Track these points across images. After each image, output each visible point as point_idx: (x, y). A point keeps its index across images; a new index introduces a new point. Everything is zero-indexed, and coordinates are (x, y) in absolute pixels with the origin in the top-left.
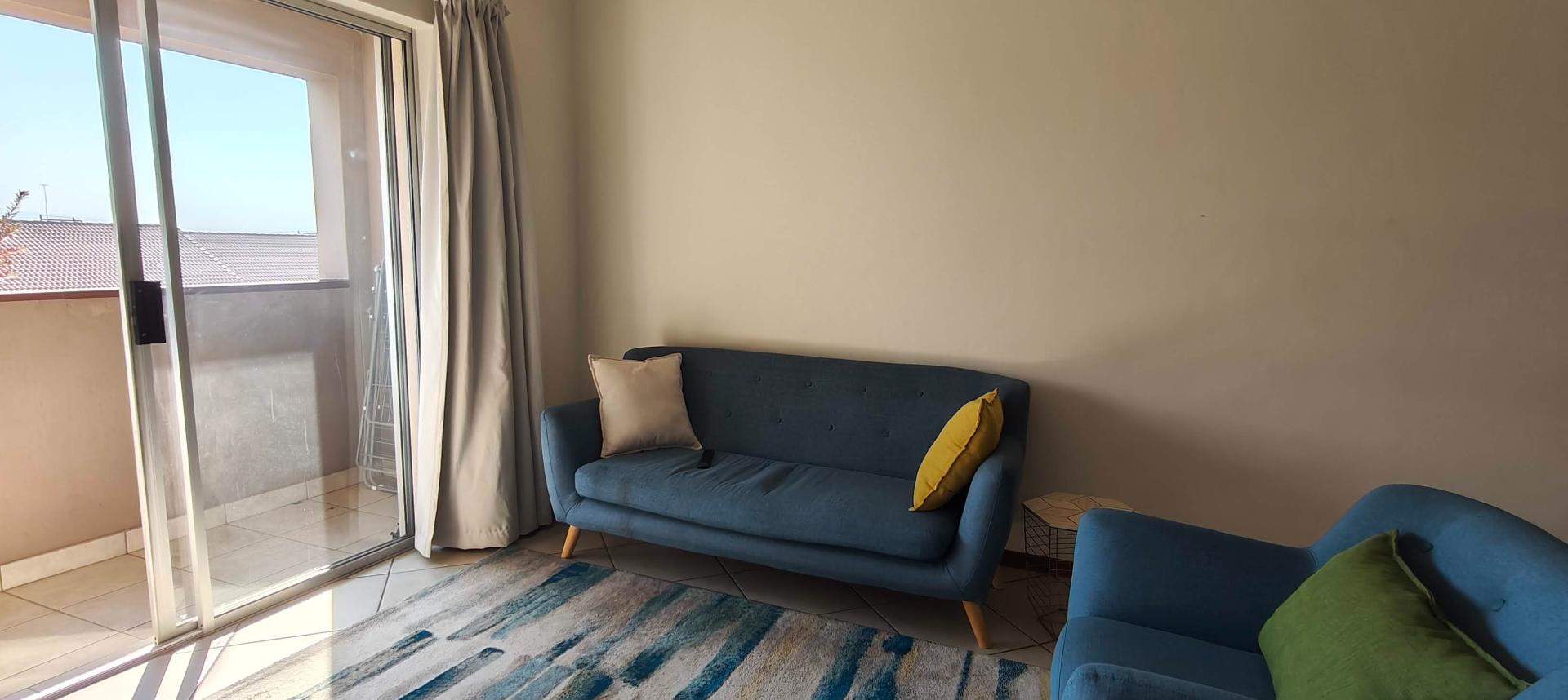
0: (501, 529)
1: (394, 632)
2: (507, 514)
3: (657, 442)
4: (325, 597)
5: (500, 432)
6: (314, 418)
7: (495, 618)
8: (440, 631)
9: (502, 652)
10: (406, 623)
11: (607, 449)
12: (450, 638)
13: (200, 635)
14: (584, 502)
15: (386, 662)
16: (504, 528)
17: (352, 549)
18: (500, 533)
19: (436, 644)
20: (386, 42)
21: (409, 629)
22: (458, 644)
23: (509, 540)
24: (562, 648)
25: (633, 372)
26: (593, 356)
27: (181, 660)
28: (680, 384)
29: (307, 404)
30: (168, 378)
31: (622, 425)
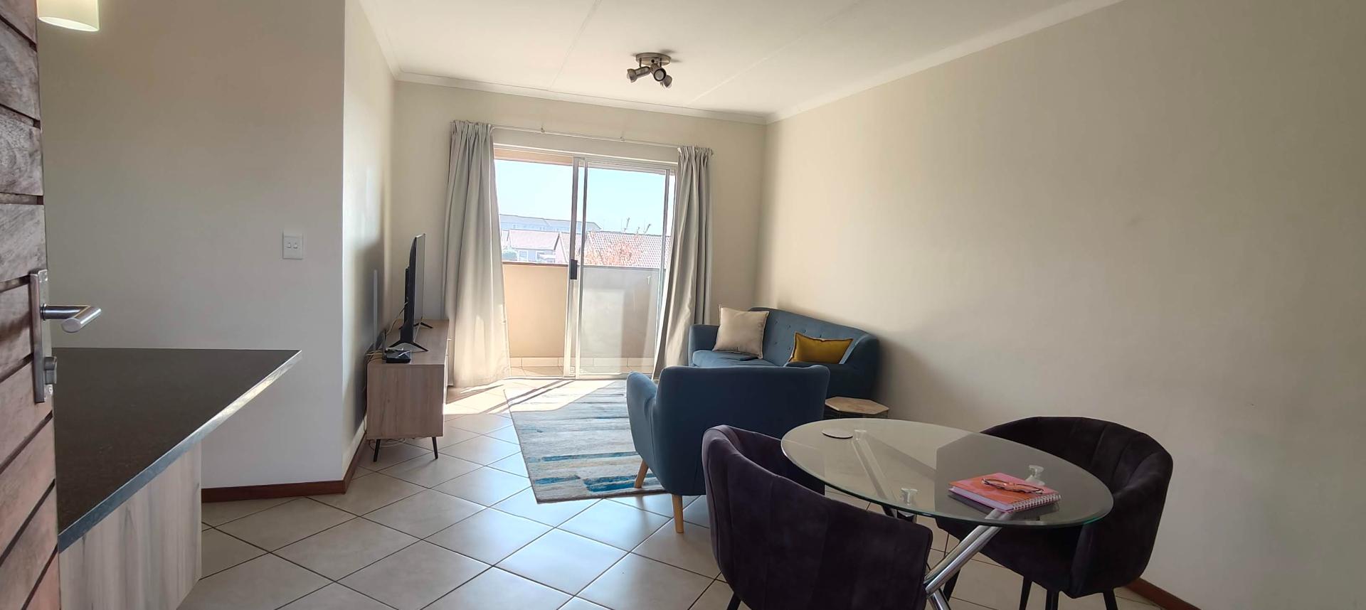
1: (618, 392)
3: (739, 350)
11: (716, 347)
13: (573, 379)
15: (605, 396)
25: (736, 315)
26: (723, 306)
27: (564, 382)
28: (762, 326)
29: (619, 309)
30: (576, 291)
31: (723, 338)
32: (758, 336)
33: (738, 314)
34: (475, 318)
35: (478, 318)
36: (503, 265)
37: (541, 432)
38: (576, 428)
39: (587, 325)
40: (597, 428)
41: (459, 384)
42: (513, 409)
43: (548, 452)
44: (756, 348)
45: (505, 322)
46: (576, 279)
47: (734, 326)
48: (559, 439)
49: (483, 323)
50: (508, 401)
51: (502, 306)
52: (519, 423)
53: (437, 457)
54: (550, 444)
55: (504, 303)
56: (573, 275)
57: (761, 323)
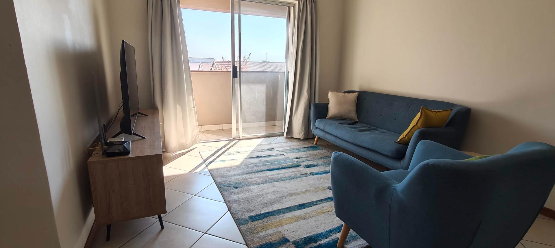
0: (302, 134)
1: (269, 147)
2: (304, 130)
3: (343, 117)
4: (262, 139)
5: (304, 108)
6: (265, 99)
7: (288, 150)
8: (276, 149)
9: (284, 155)
10: (271, 146)
11: (328, 116)
12: (277, 151)
13: (239, 139)
14: (318, 129)
15: (263, 151)
16: (303, 134)
17: (272, 132)
18: (302, 135)
19: (274, 151)
20: (289, 7)
21: (271, 147)
22: (278, 152)
23: (304, 137)
24: (297, 158)
25: (339, 96)
26: (329, 90)
27: (235, 141)
28: (356, 102)
29: (264, 96)
30: (238, 86)
31: (332, 110)
32: (353, 108)
33: (340, 95)
34: (176, 106)
35: (178, 106)
36: (191, 73)
37: (237, 188)
38: (259, 181)
39: (244, 107)
40: (274, 180)
41: (170, 149)
42: (211, 167)
43: (250, 211)
44: (353, 115)
45: (194, 107)
46: (237, 78)
47: (340, 103)
48: (253, 194)
49: (181, 109)
50: (205, 161)
51: (192, 97)
52: (219, 180)
53: (162, 228)
54: (247, 200)
55: (193, 95)
56: (235, 76)
57: (355, 100)
